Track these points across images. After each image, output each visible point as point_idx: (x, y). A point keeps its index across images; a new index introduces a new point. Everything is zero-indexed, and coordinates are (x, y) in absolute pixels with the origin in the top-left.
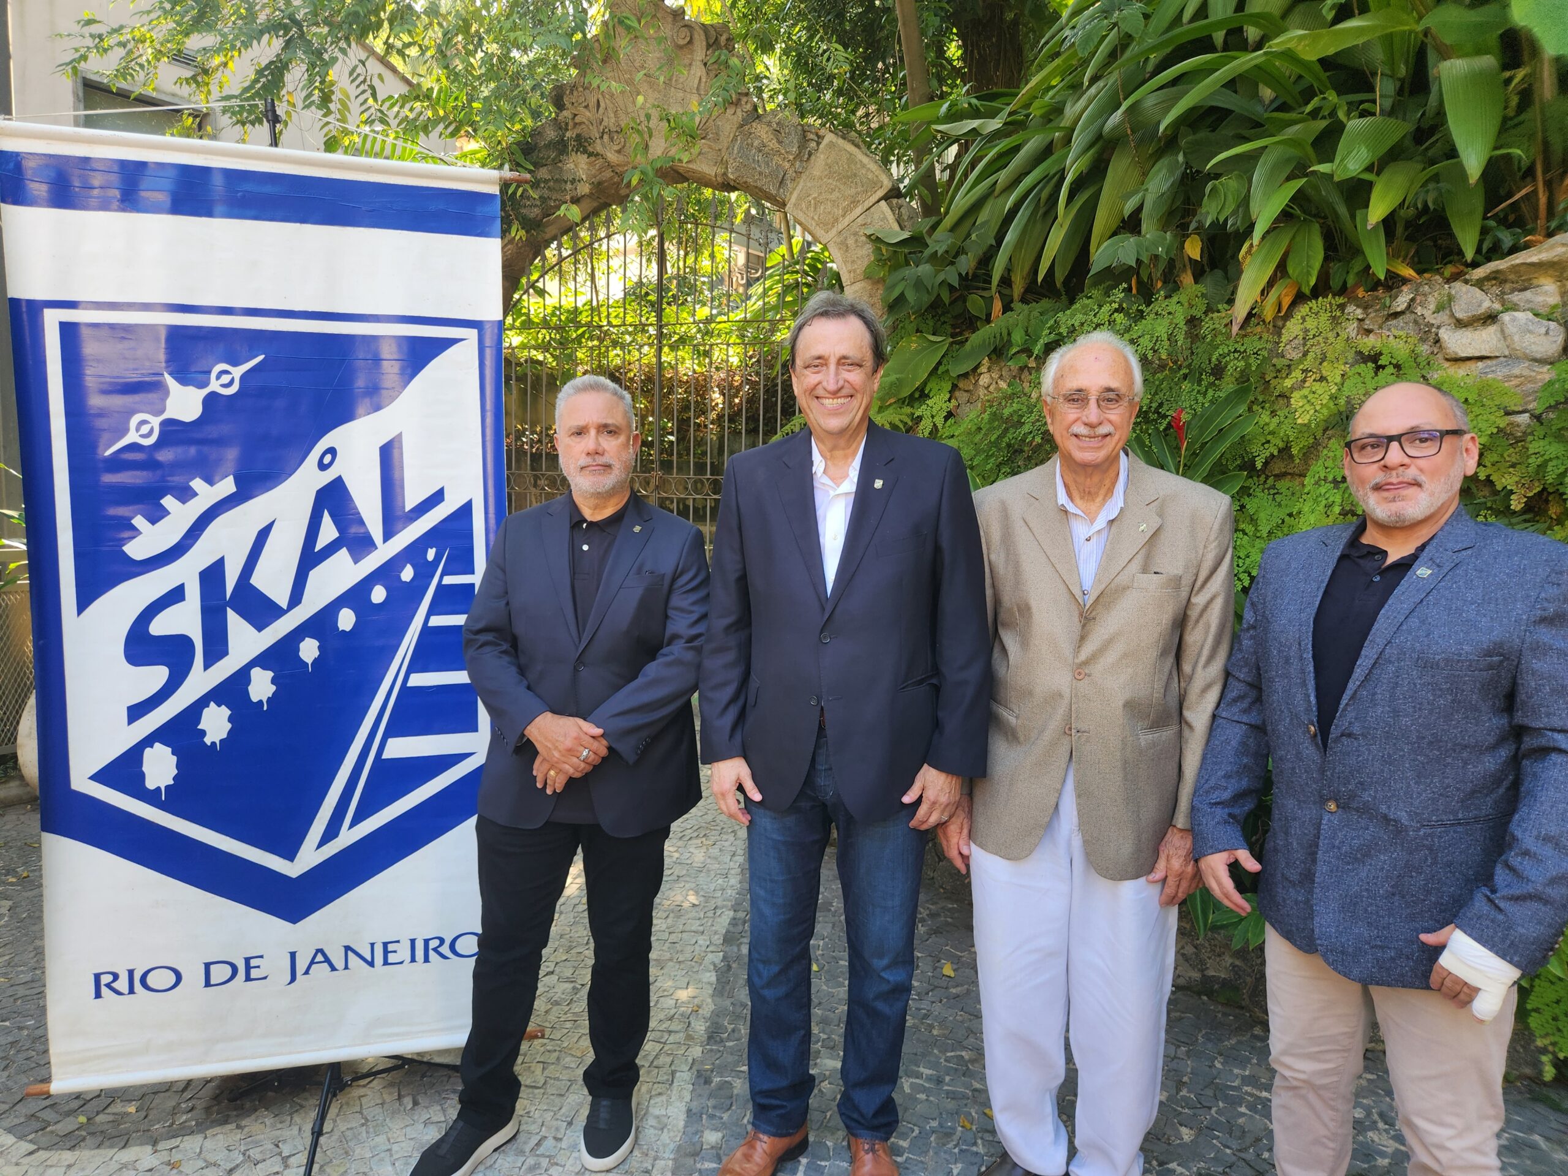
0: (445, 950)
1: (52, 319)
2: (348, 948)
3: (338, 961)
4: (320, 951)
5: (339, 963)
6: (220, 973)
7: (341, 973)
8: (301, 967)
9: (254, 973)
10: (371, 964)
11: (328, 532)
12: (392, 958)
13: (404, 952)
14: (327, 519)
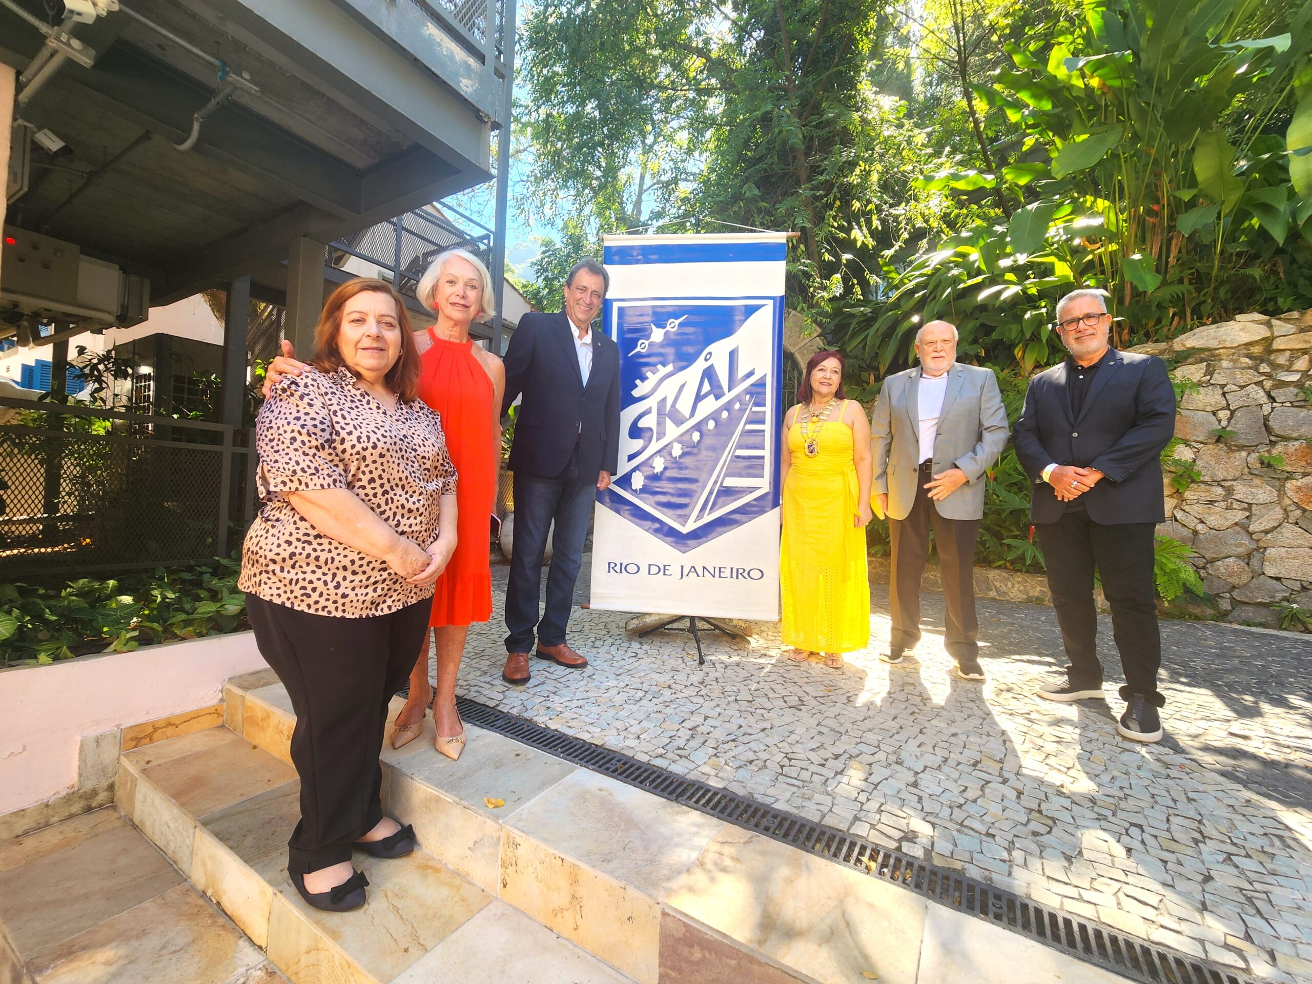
0: (745, 574)
1: (616, 305)
2: (704, 568)
3: (700, 572)
4: (693, 567)
5: (701, 574)
6: (654, 570)
7: (701, 578)
8: (685, 573)
9: (667, 572)
10: (714, 576)
11: (706, 387)
12: (722, 575)
13: (727, 573)
14: (706, 382)
